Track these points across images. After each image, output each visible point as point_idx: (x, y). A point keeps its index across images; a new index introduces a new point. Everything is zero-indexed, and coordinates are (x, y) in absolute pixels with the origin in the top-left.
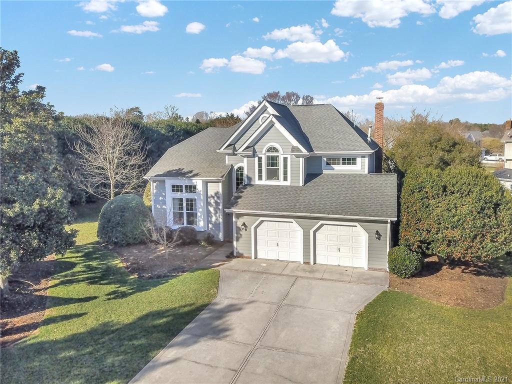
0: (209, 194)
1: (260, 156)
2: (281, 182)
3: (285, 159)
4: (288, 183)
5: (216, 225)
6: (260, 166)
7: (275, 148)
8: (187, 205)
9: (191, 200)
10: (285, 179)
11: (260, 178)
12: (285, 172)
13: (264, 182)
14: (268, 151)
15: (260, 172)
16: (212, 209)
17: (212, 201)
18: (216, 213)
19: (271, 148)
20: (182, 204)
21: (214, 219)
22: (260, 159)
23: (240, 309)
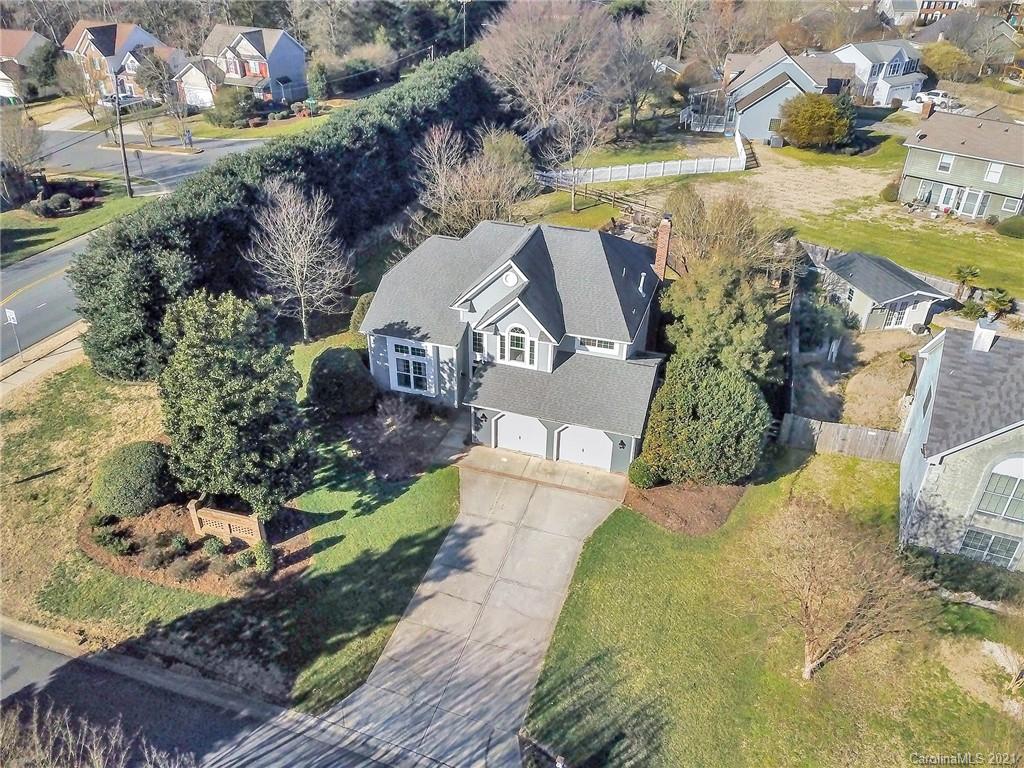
0: (442, 359)
1: (503, 334)
2: (526, 365)
3: (532, 343)
4: (534, 367)
5: (450, 392)
6: (502, 345)
7: (520, 330)
8: (414, 368)
9: (419, 364)
10: (532, 362)
11: (502, 357)
12: (532, 356)
13: (507, 361)
14: (512, 331)
15: (502, 351)
16: (445, 376)
17: (446, 367)
18: (450, 380)
19: (516, 329)
20: (408, 366)
21: (448, 385)
22: (502, 338)
23: (481, 534)
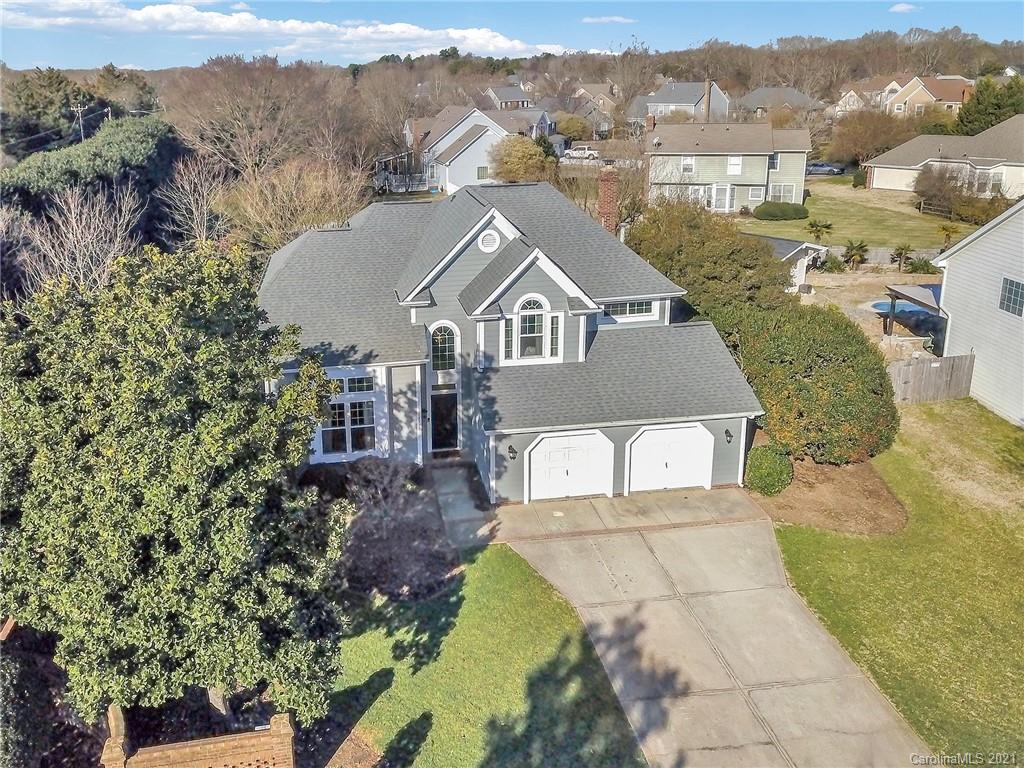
0: (395, 389)
1: (508, 317)
2: (546, 359)
3: (554, 320)
4: (559, 359)
5: (410, 443)
6: (508, 333)
7: (535, 303)
8: (354, 414)
9: (363, 405)
10: (554, 352)
11: (508, 355)
12: (554, 341)
13: (517, 361)
14: (524, 307)
15: (508, 344)
16: (401, 416)
17: (402, 401)
18: (410, 420)
19: (529, 303)
20: (342, 415)
21: (405, 432)
22: (509, 322)
